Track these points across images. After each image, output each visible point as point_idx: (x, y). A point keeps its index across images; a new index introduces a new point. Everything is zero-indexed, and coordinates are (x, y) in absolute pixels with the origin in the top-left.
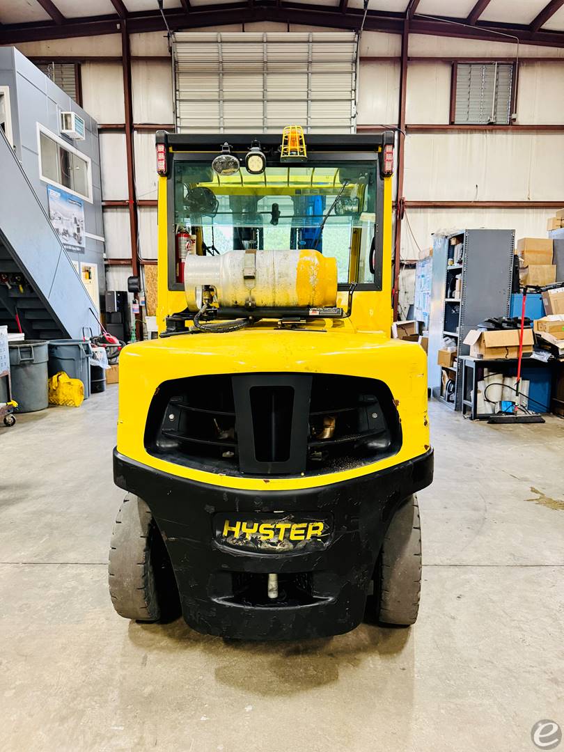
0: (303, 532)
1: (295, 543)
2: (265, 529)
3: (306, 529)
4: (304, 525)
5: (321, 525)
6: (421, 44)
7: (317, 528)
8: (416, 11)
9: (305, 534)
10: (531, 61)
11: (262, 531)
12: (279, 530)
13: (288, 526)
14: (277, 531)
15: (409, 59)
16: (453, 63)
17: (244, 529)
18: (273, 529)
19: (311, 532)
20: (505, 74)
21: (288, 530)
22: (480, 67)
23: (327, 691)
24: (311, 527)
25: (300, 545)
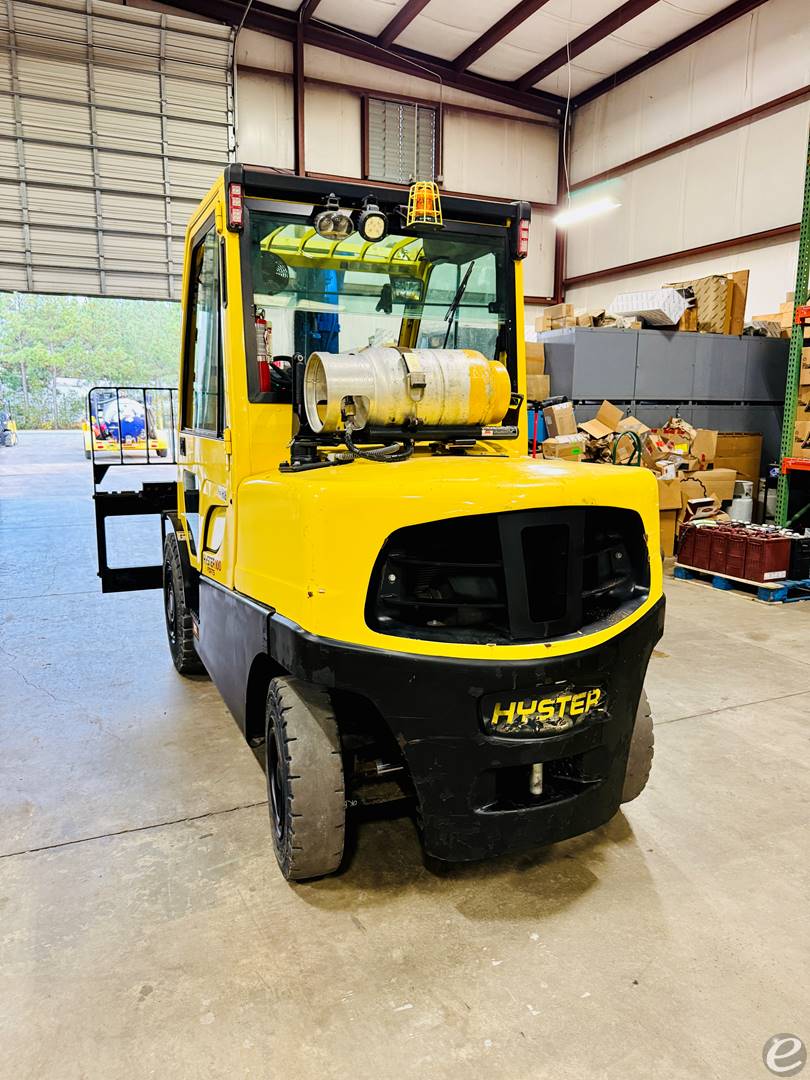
0: (582, 703)
1: (574, 718)
2: (545, 706)
3: (585, 699)
4: (583, 695)
5: (597, 692)
6: (320, 61)
7: (593, 697)
8: (315, 14)
9: (584, 706)
10: (457, 110)
11: (541, 709)
12: (560, 704)
13: (569, 698)
14: (557, 707)
15: (306, 79)
16: (364, 97)
17: (520, 711)
18: (554, 705)
19: (590, 702)
20: (427, 121)
21: (568, 704)
22: (395, 106)
23: (596, 895)
24: (589, 696)
25: (579, 720)
